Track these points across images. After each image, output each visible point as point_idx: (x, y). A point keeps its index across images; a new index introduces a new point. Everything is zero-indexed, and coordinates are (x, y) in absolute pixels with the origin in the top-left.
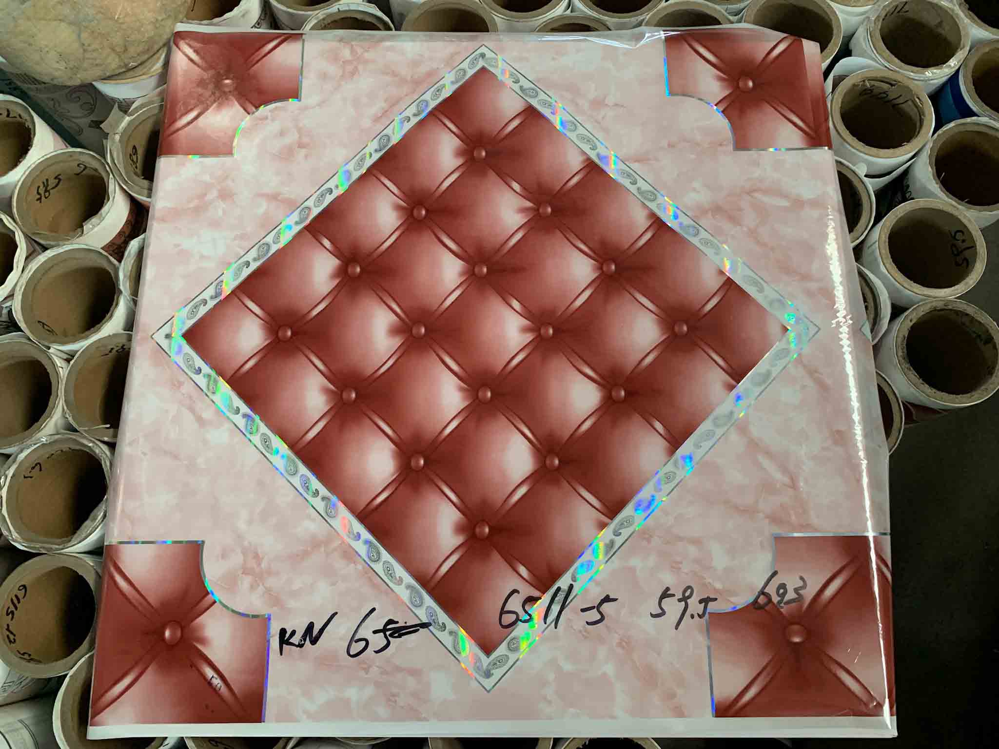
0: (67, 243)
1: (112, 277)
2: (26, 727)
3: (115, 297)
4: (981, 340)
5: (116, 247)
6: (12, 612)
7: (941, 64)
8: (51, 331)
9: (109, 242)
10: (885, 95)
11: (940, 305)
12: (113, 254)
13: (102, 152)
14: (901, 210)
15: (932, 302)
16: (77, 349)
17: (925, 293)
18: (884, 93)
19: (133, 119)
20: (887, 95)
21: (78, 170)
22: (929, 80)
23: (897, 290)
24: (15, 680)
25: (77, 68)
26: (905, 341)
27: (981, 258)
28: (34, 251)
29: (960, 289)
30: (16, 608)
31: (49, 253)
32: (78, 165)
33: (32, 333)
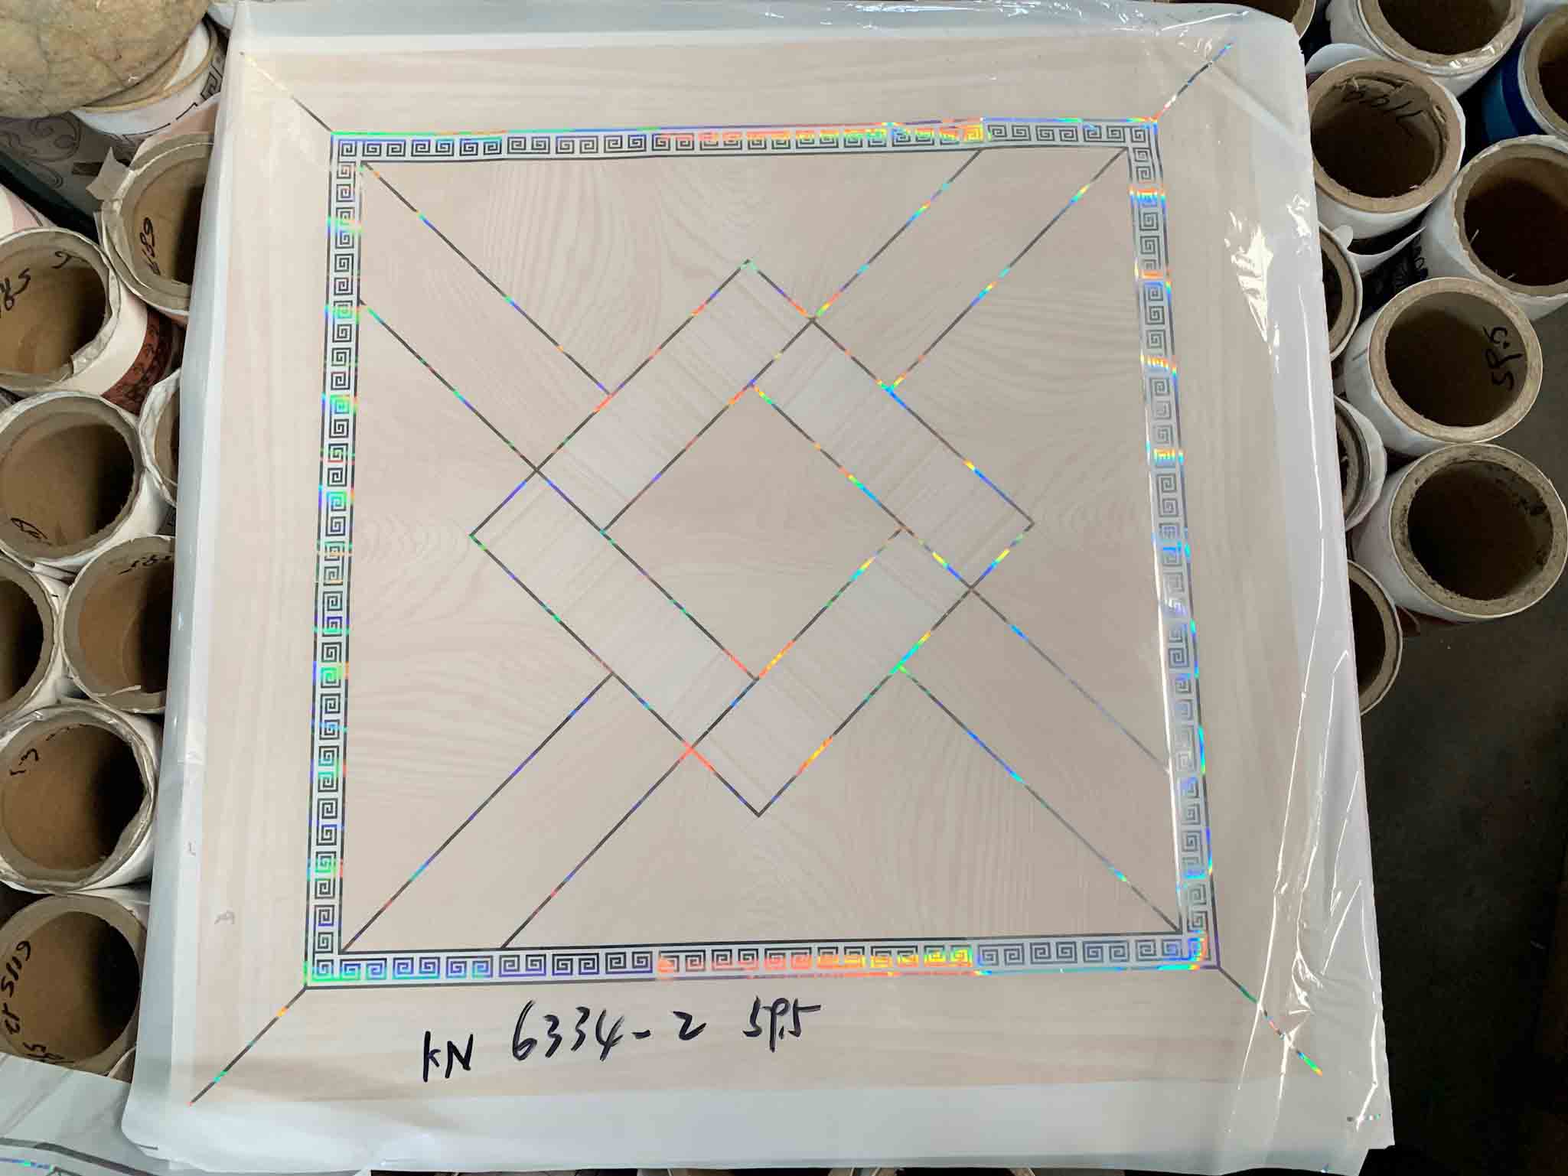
0: (48, 389)
1: (125, 445)
3: (135, 477)
4: (1526, 509)
5: (130, 389)
6: (11, 984)
7: (1477, 47)
8: (35, 534)
9: (119, 383)
10: (1380, 101)
11: (1463, 454)
12: (125, 401)
13: (93, 235)
14: (1408, 297)
15: (1449, 450)
16: (80, 564)
17: (1442, 435)
18: (1382, 97)
19: (141, 175)
20: (1388, 101)
21: (59, 261)
22: (1457, 75)
23: (1397, 430)
25: (41, 91)
26: (1407, 516)
27: (1533, 374)
29: (1499, 426)
30: (16, 977)
31: (20, 408)
32: (57, 254)
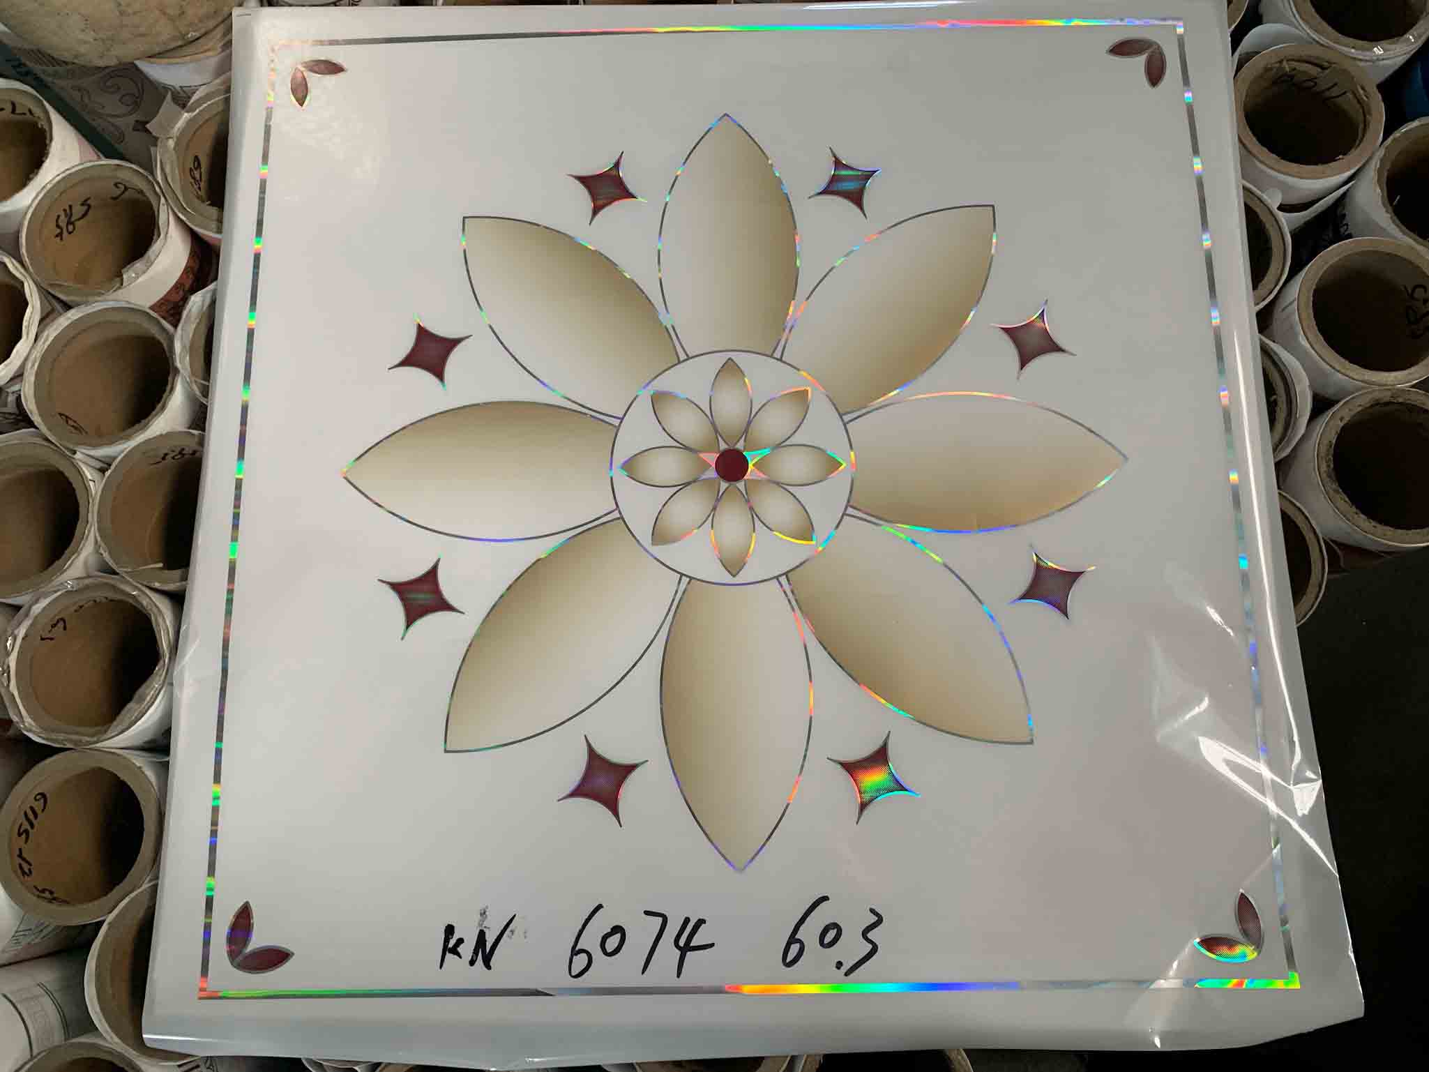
0: (99, 299)
1: (164, 350)
2: (49, 993)
3: (170, 379)
5: (169, 306)
6: (26, 831)
7: (1398, 36)
8: (78, 429)
9: (162, 299)
10: (1312, 84)
12: (166, 315)
13: (149, 166)
14: (1332, 255)
15: (1374, 391)
16: (116, 454)
17: (1366, 378)
18: (1310, 80)
19: (196, 115)
20: (1316, 83)
21: (117, 192)
22: (1378, 60)
23: (1322, 373)
24: (33, 927)
25: (113, 41)
26: (1332, 451)
28: (53, 310)
29: (1418, 372)
30: (32, 826)
31: (73, 315)
32: (116, 185)
33: (50, 430)
